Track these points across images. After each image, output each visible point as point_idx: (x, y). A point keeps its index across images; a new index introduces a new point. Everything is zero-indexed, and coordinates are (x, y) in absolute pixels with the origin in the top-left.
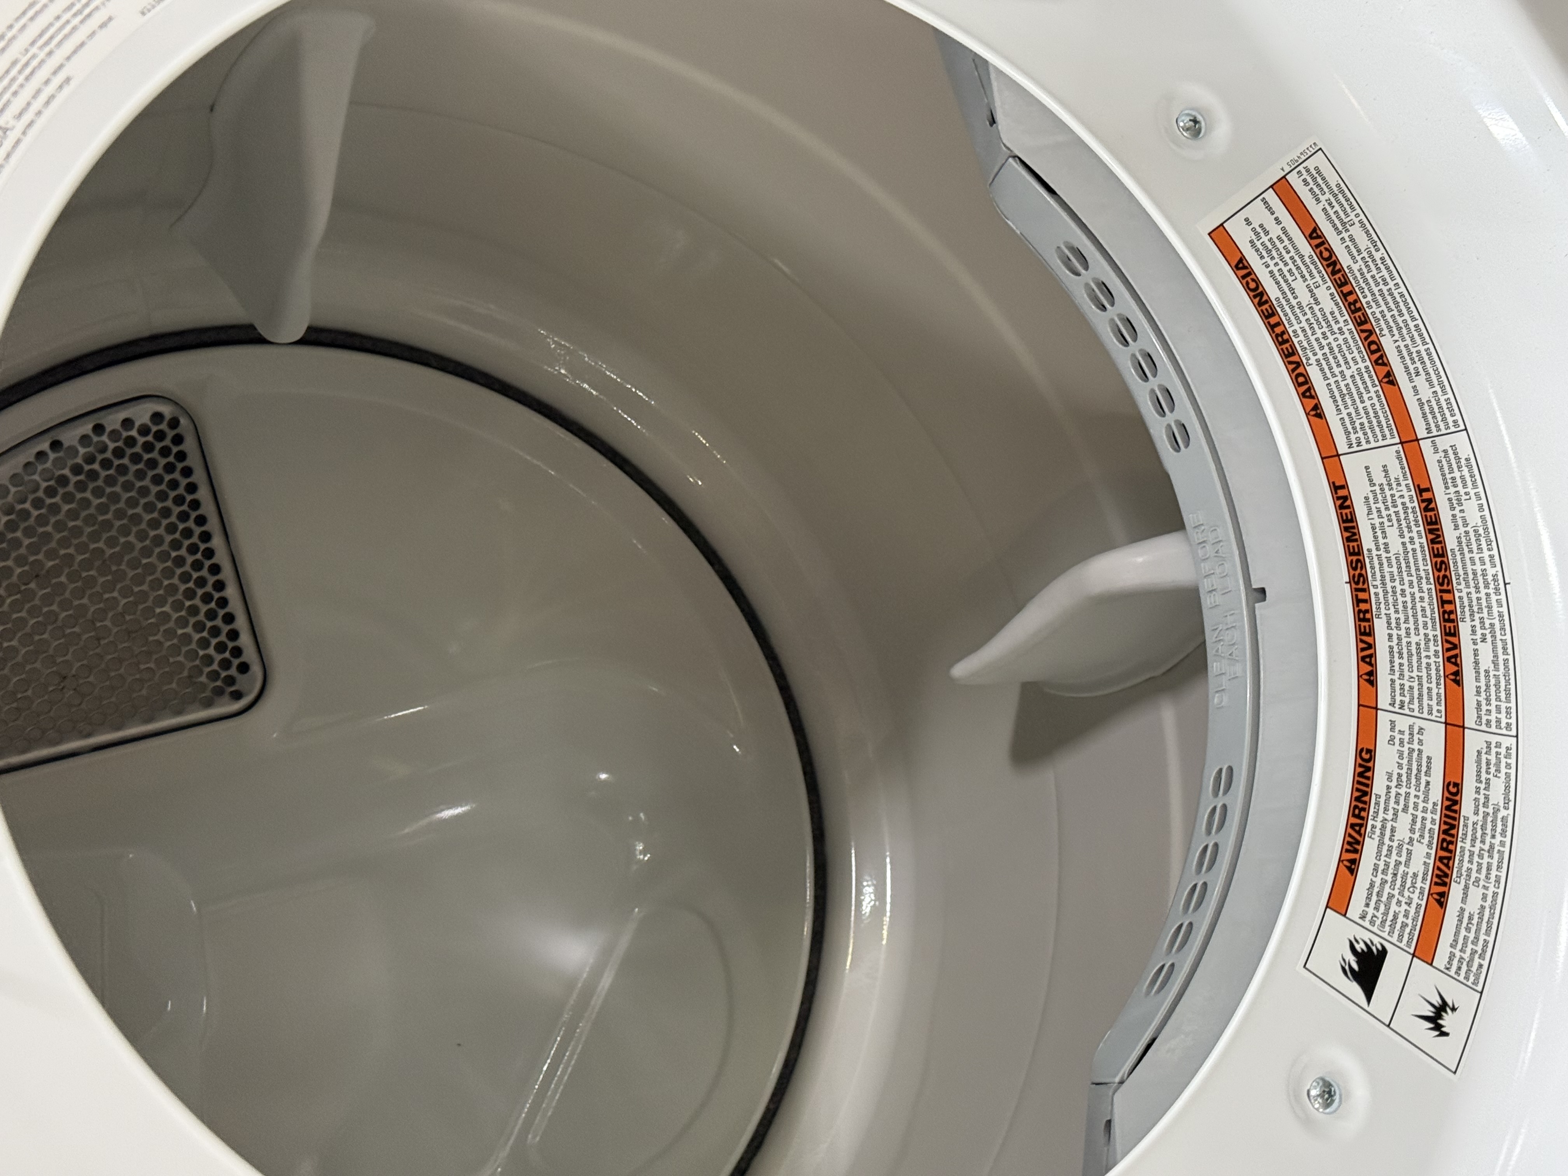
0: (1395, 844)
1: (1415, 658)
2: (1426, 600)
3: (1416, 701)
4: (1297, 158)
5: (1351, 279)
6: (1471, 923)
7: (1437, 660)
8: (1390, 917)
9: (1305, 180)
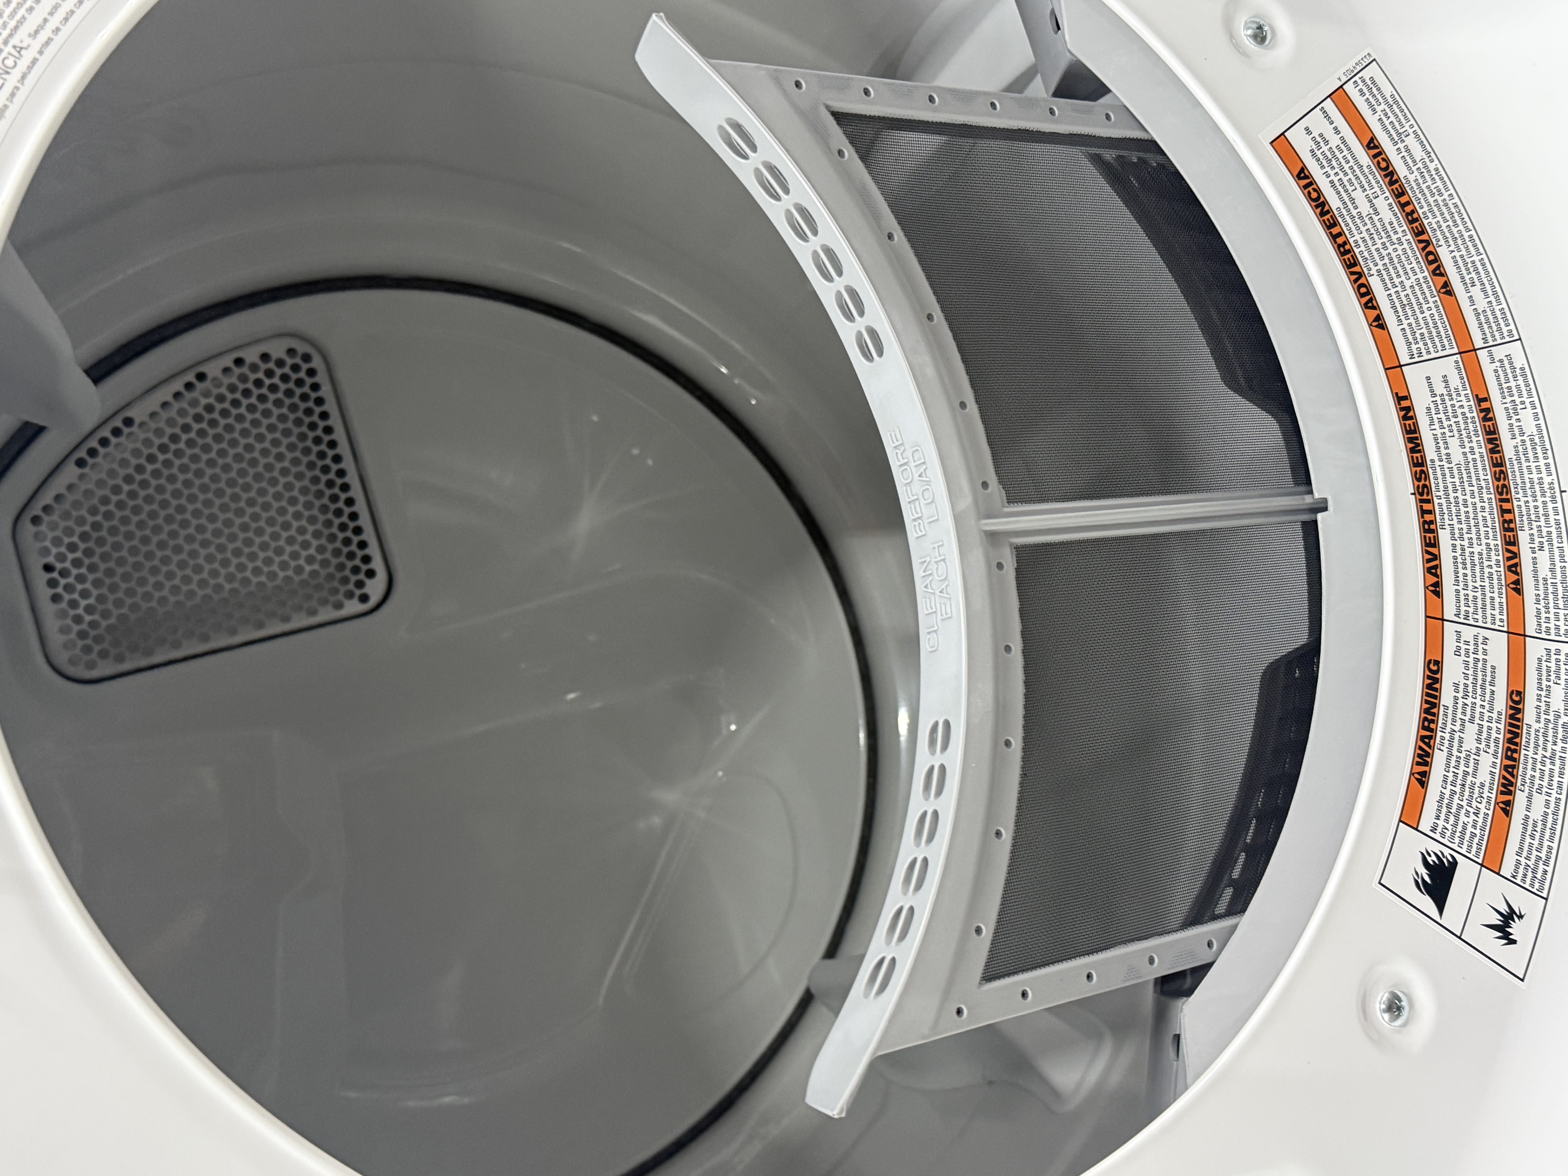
0: (1463, 755)
1: (1477, 568)
2: (1487, 510)
3: (1480, 611)
4: (1352, 68)
5: (1408, 189)
6: (1535, 831)
7: (1499, 569)
8: (1460, 829)
9: (1361, 90)
